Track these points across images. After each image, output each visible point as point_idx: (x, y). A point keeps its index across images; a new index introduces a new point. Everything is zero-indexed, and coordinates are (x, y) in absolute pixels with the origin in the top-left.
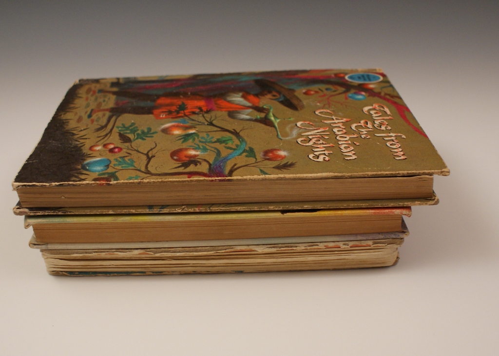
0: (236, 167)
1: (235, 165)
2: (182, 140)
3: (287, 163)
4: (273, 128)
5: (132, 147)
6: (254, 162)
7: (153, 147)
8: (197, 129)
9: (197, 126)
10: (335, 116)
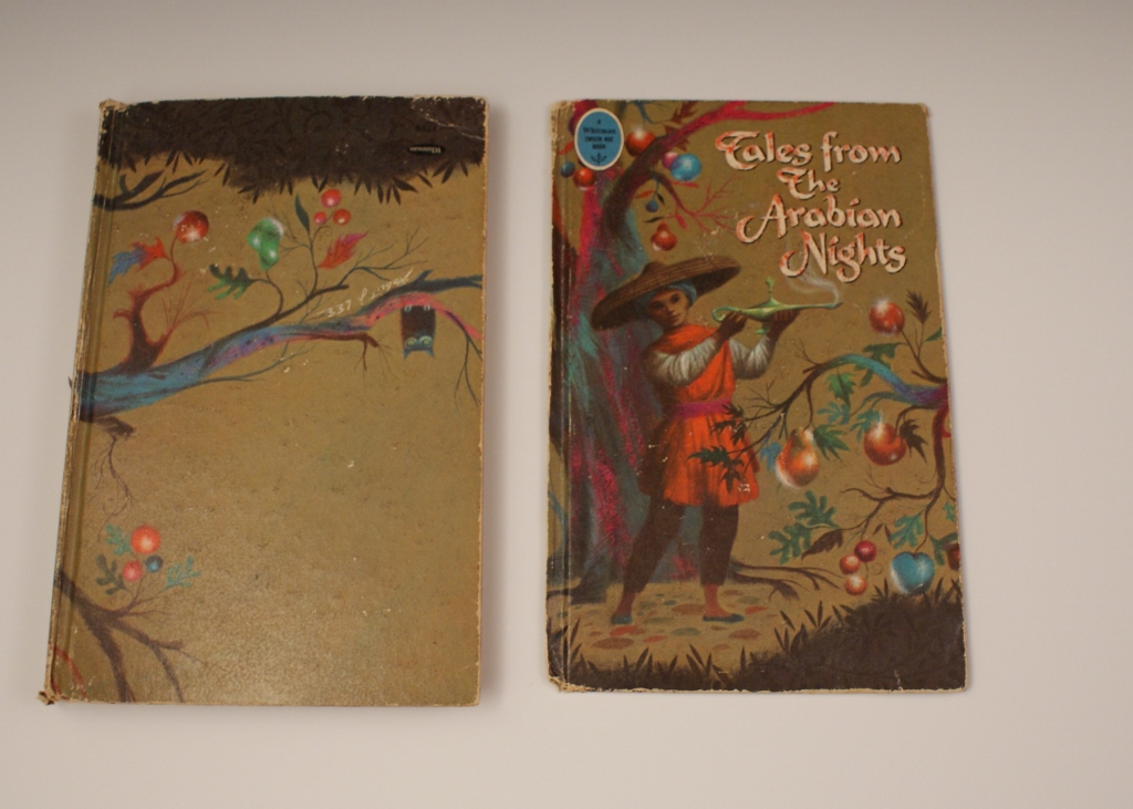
0: (921, 372)
1: (915, 373)
2: (837, 450)
3: (909, 303)
4: (803, 312)
5: (859, 526)
6: (908, 348)
7: (858, 493)
8: (801, 429)
9: (790, 429)
10: (765, 215)
